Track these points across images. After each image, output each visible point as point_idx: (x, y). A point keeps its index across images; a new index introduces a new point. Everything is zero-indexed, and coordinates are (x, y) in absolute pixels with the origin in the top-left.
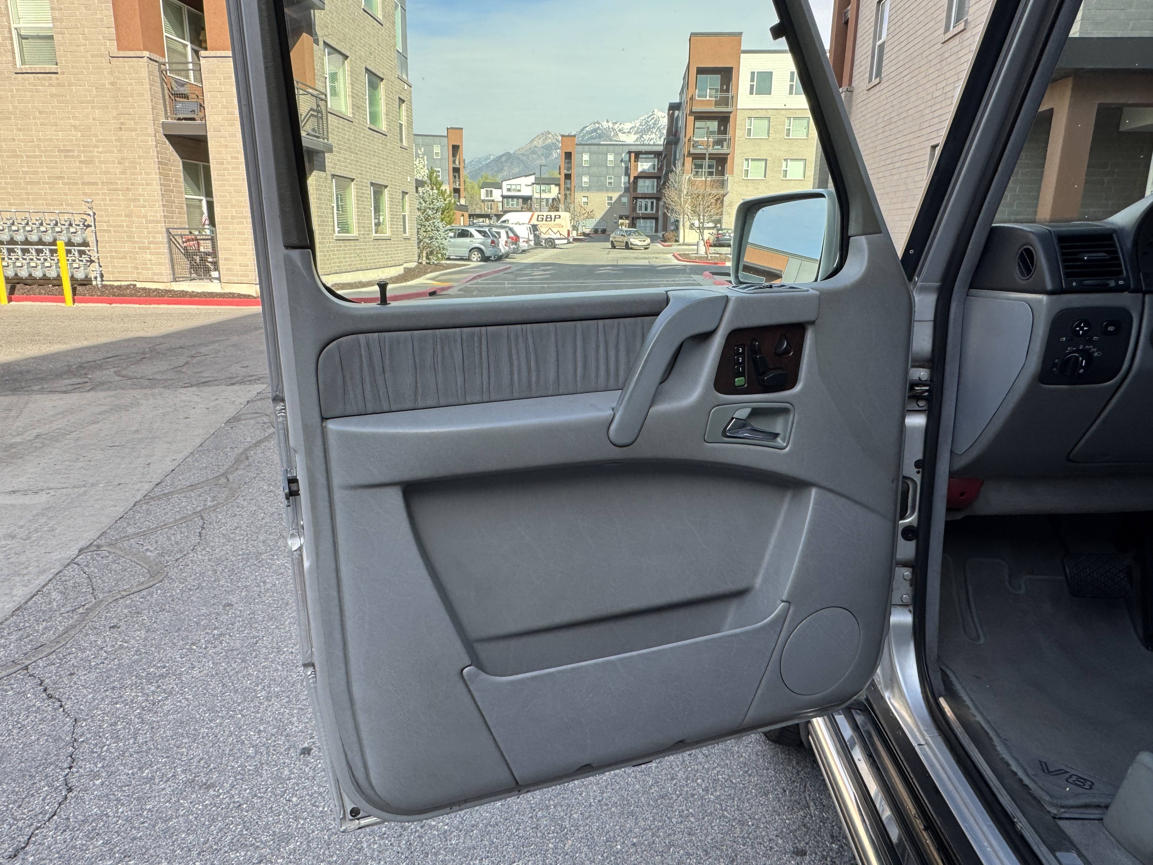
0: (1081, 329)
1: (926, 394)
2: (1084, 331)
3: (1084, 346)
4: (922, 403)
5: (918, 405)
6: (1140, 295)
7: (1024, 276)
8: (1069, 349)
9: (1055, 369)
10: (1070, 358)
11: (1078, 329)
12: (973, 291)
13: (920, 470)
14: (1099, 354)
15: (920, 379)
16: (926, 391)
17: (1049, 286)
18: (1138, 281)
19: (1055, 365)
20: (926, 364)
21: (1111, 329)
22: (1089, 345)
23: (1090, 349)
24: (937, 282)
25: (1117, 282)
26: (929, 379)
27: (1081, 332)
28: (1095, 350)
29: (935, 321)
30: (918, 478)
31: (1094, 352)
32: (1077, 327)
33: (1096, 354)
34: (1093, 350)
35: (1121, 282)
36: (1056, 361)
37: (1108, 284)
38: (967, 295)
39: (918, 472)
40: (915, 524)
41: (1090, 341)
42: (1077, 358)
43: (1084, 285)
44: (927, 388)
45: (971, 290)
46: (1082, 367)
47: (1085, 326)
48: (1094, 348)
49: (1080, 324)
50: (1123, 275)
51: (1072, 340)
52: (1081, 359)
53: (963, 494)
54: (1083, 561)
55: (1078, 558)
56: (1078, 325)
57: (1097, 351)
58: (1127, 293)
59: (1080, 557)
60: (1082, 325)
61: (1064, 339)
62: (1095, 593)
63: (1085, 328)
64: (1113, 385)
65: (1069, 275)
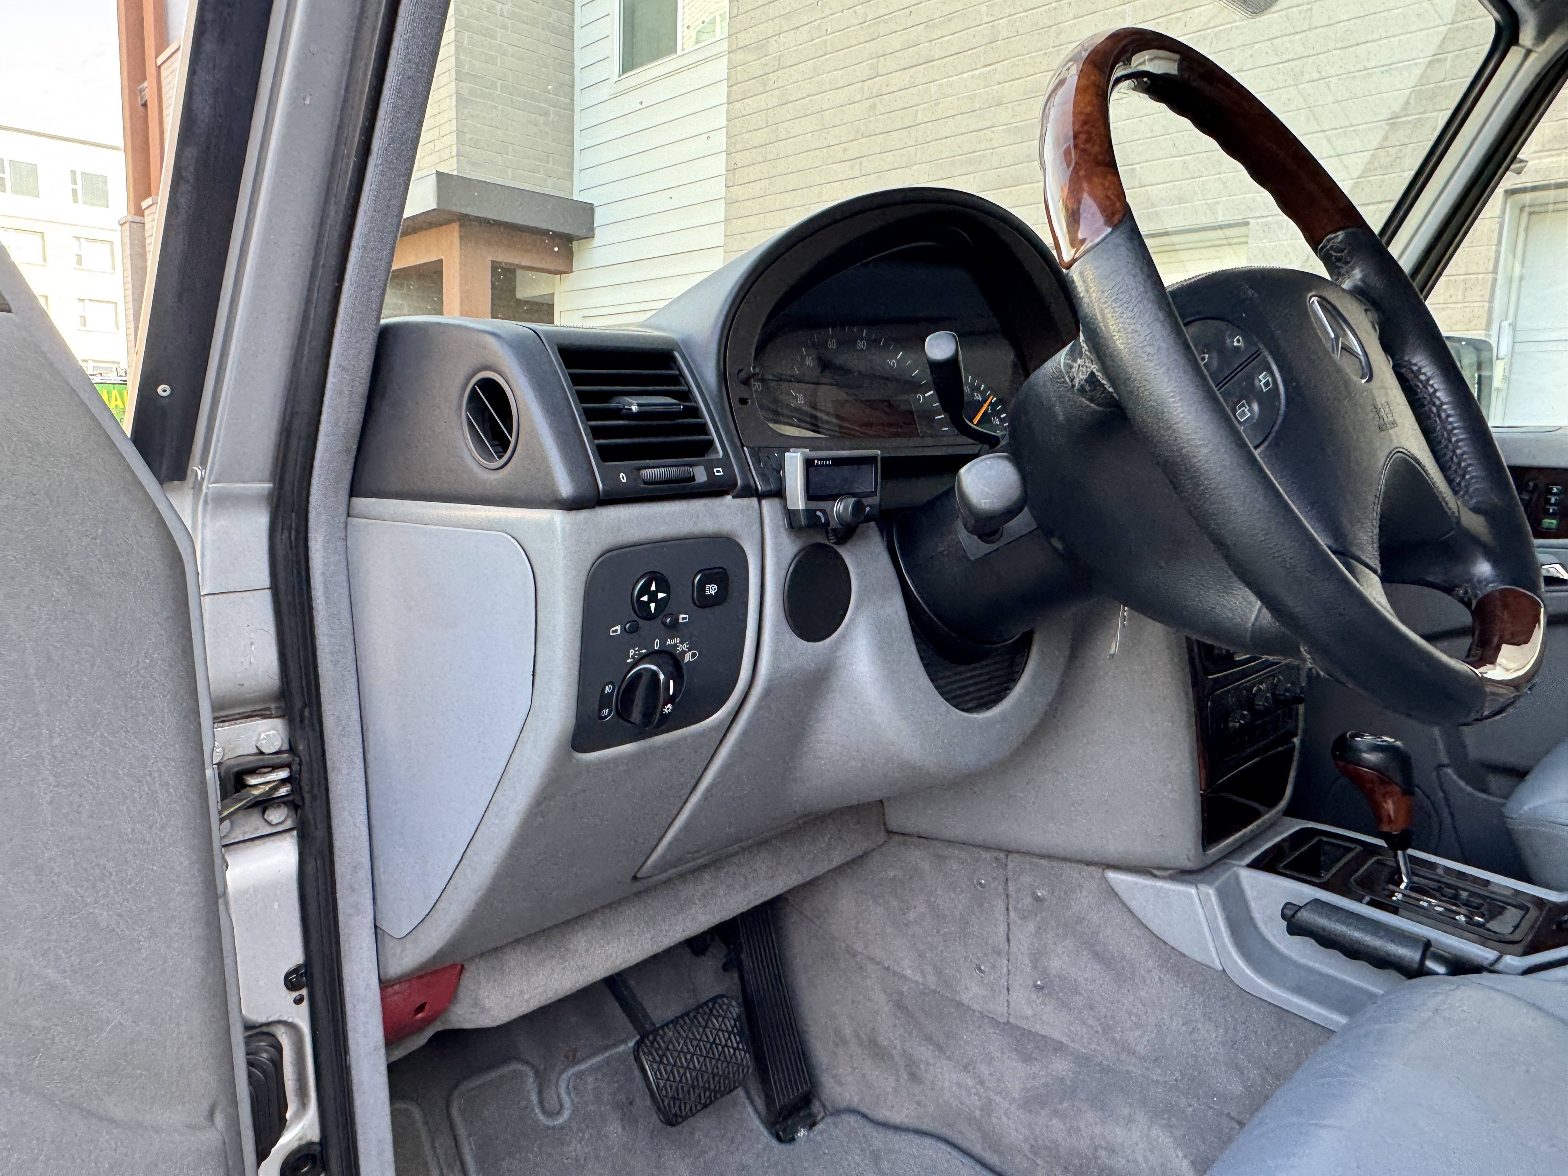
0: (653, 597)
1: (283, 791)
2: (658, 602)
3: (663, 642)
4: (277, 815)
5: (269, 824)
6: (754, 501)
7: (490, 458)
8: (632, 652)
9: (606, 711)
10: (639, 675)
11: (645, 598)
12: (361, 503)
13: (304, 992)
14: (694, 655)
15: (261, 753)
16: (283, 782)
17: (565, 488)
19: (604, 701)
20: (273, 706)
21: (711, 590)
22: (672, 639)
23: (676, 645)
24: (260, 481)
25: (710, 473)
26: (286, 747)
27: (652, 607)
28: (685, 647)
29: (275, 588)
30: (301, 1016)
31: (684, 653)
32: (641, 594)
33: (687, 658)
34: (680, 648)
35: (716, 472)
36: (608, 689)
37: (693, 479)
38: (348, 515)
39: (298, 1001)
40: (314, 1135)
41: (674, 627)
42: (654, 672)
43: (646, 483)
44: (283, 774)
45: (355, 500)
46: (668, 698)
47: (658, 590)
48: (682, 643)
49: (648, 585)
50: (717, 452)
51: (634, 629)
52: (662, 677)
53: (421, 1008)
54: (671, 1041)
55: (662, 1038)
56: (645, 590)
57: (690, 649)
58: (729, 497)
59: (665, 1033)
60: (653, 588)
61: (618, 628)
62: (703, 1102)
63: (661, 595)
64: (721, 722)
65: (606, 454)
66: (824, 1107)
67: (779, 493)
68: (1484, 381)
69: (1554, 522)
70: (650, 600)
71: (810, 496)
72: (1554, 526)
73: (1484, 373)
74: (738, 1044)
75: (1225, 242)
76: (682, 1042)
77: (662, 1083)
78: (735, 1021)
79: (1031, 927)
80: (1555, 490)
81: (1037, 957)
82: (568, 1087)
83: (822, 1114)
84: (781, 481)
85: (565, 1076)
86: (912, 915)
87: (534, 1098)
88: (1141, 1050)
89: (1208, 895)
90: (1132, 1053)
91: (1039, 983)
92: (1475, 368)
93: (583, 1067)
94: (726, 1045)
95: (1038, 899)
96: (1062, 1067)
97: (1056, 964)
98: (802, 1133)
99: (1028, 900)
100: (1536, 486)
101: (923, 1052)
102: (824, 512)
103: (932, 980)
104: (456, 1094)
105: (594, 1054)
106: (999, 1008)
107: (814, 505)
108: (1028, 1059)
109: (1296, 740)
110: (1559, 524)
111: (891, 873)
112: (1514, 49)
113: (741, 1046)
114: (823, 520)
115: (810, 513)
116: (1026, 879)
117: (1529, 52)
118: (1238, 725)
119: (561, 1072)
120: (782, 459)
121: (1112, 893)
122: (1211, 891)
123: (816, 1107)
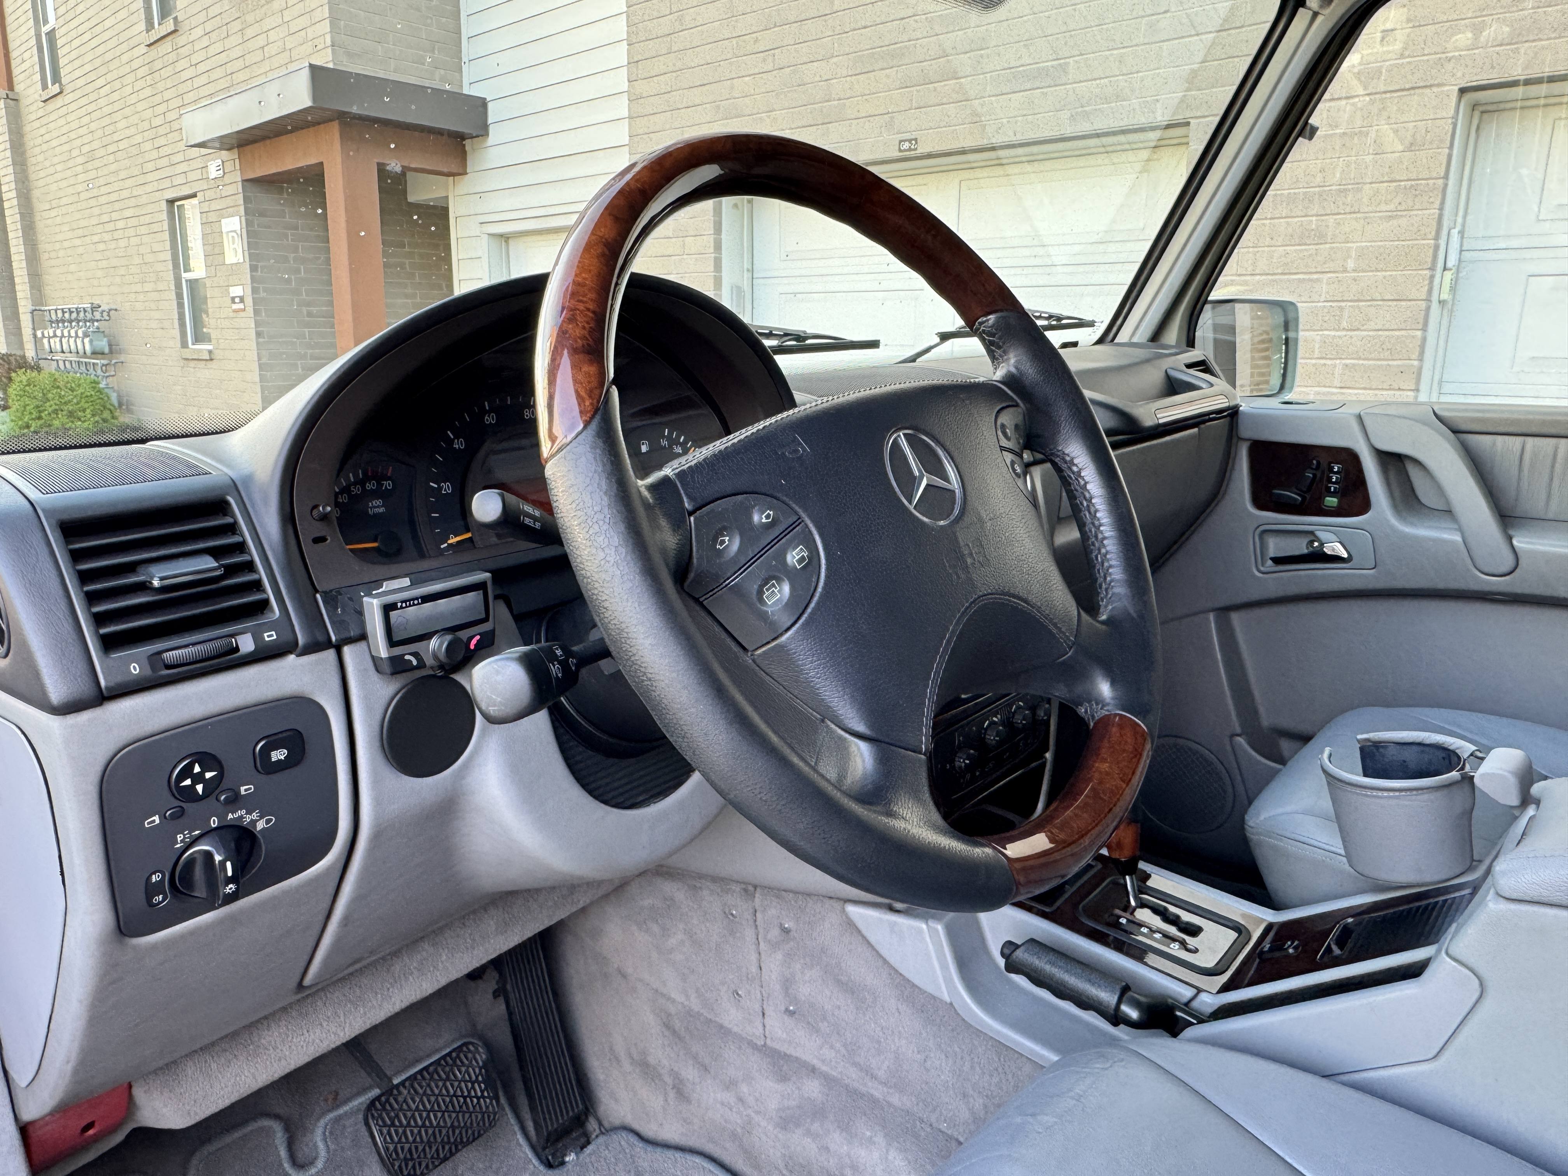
0: (198, 778)
2: (207, 782)
3: (223, 818)
6: (329, 654)
8: (180, 837)
9: (157, 900)
10: (192, 858)
11: (188, 782)
14: (268, 822)
17: (59, 693)
18: (313, 619)
19: (154, 890)
21: (278, 755)
22: (234, 811)
23: (241, 817)
25: (257, 638)
27: (200, 788)
28: (255, 816)
31: (254, 822)
32: (182, 776)
33: (260, 825)
34: (248, 819)
35: (270, 636)
36: (155, 878)
37: (237, 649)
41: (235, 800)
42: (208, 855)
43: (168, 667)
46: (229, 881)
47: (204, 770)
48: (249, 812)
49: (190, 766)
50: (272, 611)
51: (180, 814)
52: (218, 858)
53: (90, 1126)
54: (405, 1101)
55: (396, 1100)
56: (187, 772)
57: (261, 817)
58: (292, 657)
59: (400, 1093)
60: (197, 769)
61: (157, 819)
62: (442, 1156)
63: (208, 775)
64: (328, 870)
65: (109, 644)
66: (600, 1124)
67: (363, 637)
68: (1291, 343)
69: (1335, 500)
70: (194, 783)
71: (392, 643)
72: (1335, 505)
73: (1291, 335)
74: (482, 1092)
75: (1102, 150)
76: (418, 1100)
77: (391, 1147)
78: (480, 1069)
79: (779, 956)
80: (1336, 469)
81: (787, 983)
82: (324, 1133)
83: (598, 1131)
84: (362, 624)
85: (322, 1123)
86: (673, 941)
87: (283, 1153)
88: (881, 1074)
89: (937, 930)
90: (873, 1077)
91: (791, 1008)
92: (1282, 329)
93: (341, 1111)
94: (469, 1096)
95: (786, 931)
96: (813, 1088)
97: (804, 990)
98: (570, 1158)
99: (775, 933)
100: (1318, 463)
101: (690, 1073)
102: (415, 654)
103: (695, 1004)
104: (194, 1161)
105: (358, 1094)
106: (754, 1030)
107: (398, 651)
108: (784, 1079)
109: (1048, 755)
110: (1339, 502)
111: (647, 902)
112: (1301, 10)
113: (486, 1094)
114: (415, 663)
115: (392, 660)
116: (772, 912)
117: (1315, 14)
118: (963, 765)
119: (318, 1119)
120: (361, 604)
121: (851, 925)
122: (940, 928)
123: (592, 1125)
